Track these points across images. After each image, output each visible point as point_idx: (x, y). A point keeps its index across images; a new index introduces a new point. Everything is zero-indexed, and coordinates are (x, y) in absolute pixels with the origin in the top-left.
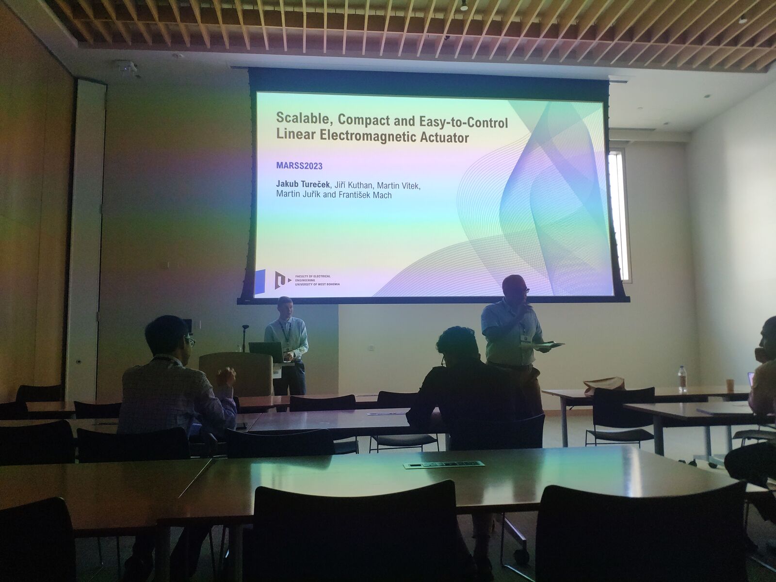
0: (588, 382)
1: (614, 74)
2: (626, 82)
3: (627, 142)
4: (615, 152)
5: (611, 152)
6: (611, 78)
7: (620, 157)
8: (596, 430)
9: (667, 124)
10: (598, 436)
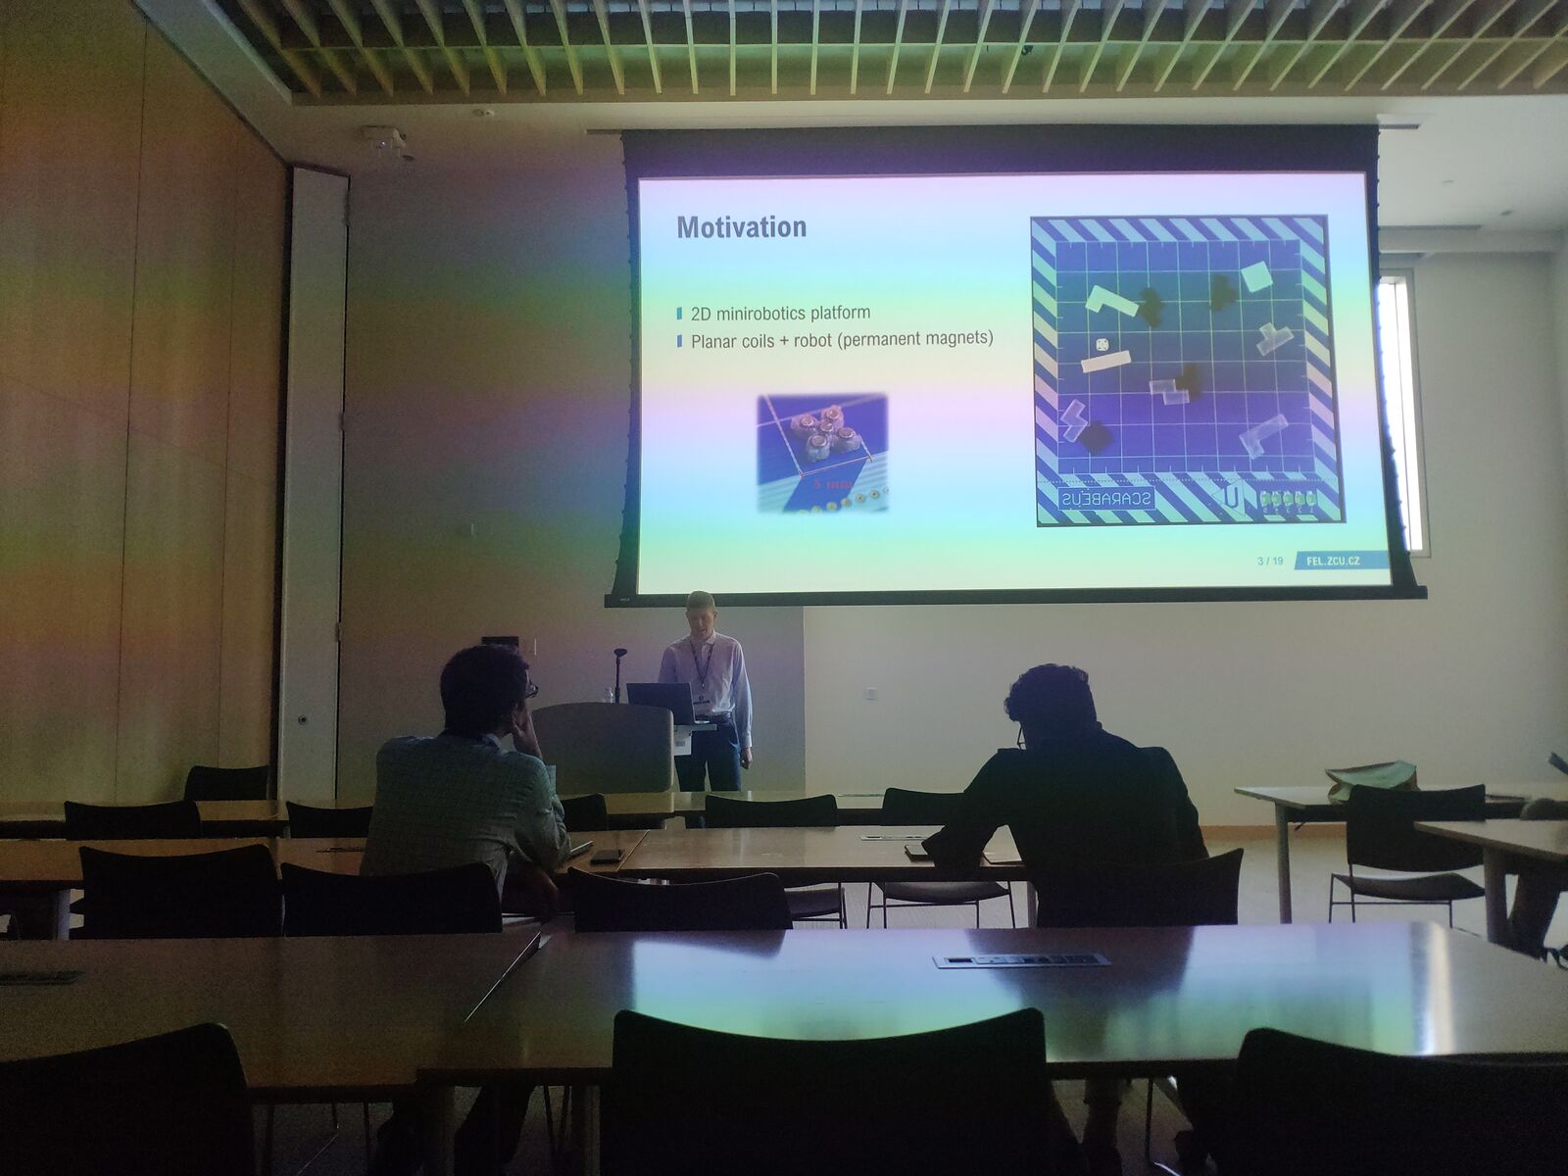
0: (1335, 771)
1: (1388, 111)
2: (1416, 127)
3: (1419, 255)
4: (1391, 279)
5: (1383, 279)
6: (1382, 119)
7: (1402, 288)
8: (1354, 875)
9: (1507, 213)
10: (1358, 887)
